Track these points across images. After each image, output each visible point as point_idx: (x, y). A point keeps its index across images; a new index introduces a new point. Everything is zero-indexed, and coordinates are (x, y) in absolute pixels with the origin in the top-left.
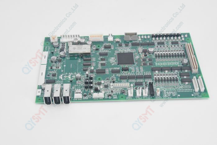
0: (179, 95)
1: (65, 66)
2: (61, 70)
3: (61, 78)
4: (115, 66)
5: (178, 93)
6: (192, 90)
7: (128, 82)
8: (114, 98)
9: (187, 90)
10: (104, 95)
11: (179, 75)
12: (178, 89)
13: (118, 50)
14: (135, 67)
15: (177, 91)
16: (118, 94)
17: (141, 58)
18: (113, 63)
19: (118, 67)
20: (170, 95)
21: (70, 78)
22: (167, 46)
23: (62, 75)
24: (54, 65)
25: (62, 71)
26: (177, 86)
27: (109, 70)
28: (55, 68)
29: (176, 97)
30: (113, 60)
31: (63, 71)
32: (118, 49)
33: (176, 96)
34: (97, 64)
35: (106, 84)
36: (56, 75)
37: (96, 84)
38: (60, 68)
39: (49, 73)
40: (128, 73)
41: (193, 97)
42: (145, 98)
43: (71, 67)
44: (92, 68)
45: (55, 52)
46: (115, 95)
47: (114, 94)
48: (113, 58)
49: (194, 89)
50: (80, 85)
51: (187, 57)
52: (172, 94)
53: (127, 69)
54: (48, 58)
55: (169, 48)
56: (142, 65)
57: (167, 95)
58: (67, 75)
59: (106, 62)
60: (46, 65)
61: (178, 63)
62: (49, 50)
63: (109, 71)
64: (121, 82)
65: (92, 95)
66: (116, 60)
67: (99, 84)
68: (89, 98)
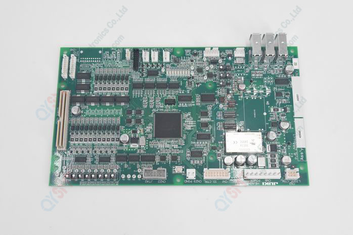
0: (100, 52)
1: (265, 114)
2: (271, 105)
3: (267, 89)
4: (187, 110)
5: (100, 55)
6: (80, 60)
7: (169, 79)
8: (189, 51)
9: (87, 60)
10: (203, 55)
11: (92, 88)
12: (99, 63)
13: (179, 146)
14: (155, 107)
15: (101, 60)
16: (184, 57)
17: (143, 127)
18: (189, 117)
19: (181, 108)
20: (113, 52)
21: (254, 89)
22: (95, 152)
23: (267, 94)
24: (282, 115)
25: (268, 103)
26: (100, 68)
27: (195, 103)
28: (280, 109)
29: (105, 50)
30: (189, 123)
31: (266, 102)
32: (179, 149)
33: (104, 52)
34: (214, 116)
35: (200, 75)
36: (275, 94)
37: (215, 76)
38: (272, 110)
39: (287, 98)
40: (167, 95)
41: (81, 49)
42: (147, 49)
43: (255, 110)
44: (221, 106)
45: (285, 145)
46: (188, 56)
47: (190, 56)
48: (189, 128)
49: (77, 62)
50: (237, 75)
51: (69, 125)
52: (110, 55)
53: (168, 102)
54: (294, 133)
55: (93, 149)
56: (143, 111)
57: (116, 53)
58: (259, 94)
59: (200, 119)
60: (295, 116)
61: (87, 113)
62: (296, 151)
63: (195, 100)
64: (179, 78)
65: (220, 56)
66: (184, 124)
67: (210, 75)
68: (225, 52)
